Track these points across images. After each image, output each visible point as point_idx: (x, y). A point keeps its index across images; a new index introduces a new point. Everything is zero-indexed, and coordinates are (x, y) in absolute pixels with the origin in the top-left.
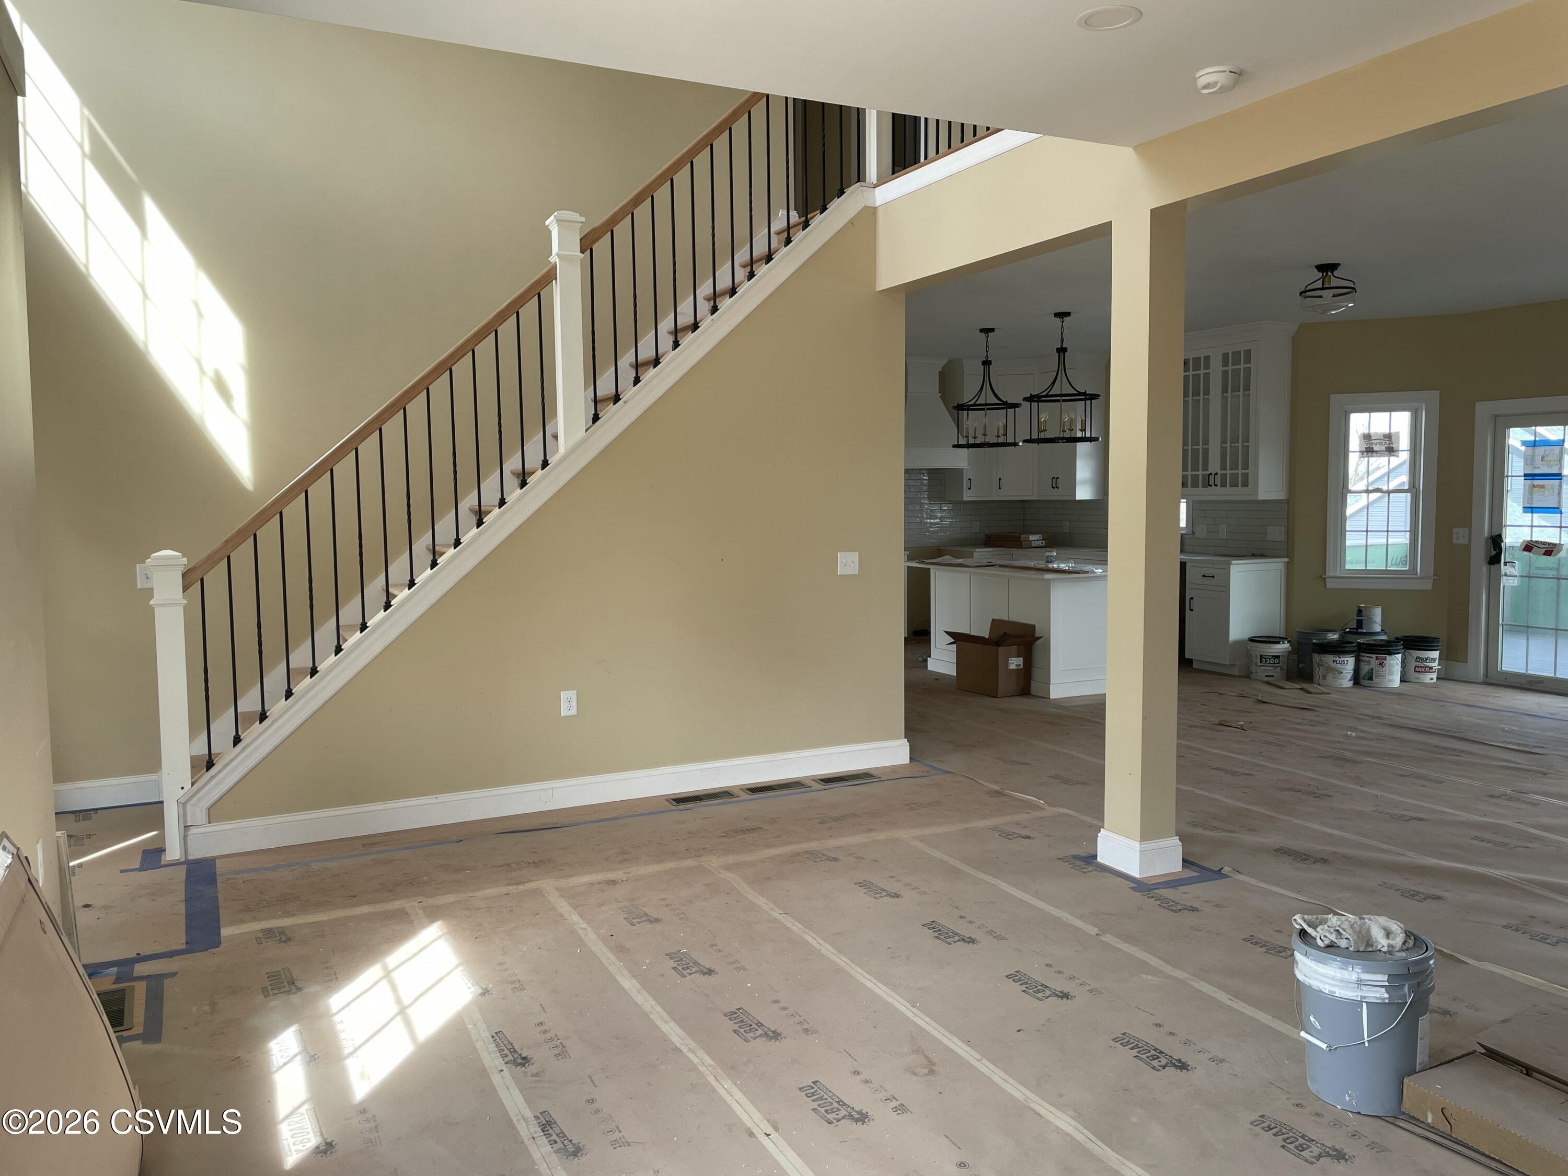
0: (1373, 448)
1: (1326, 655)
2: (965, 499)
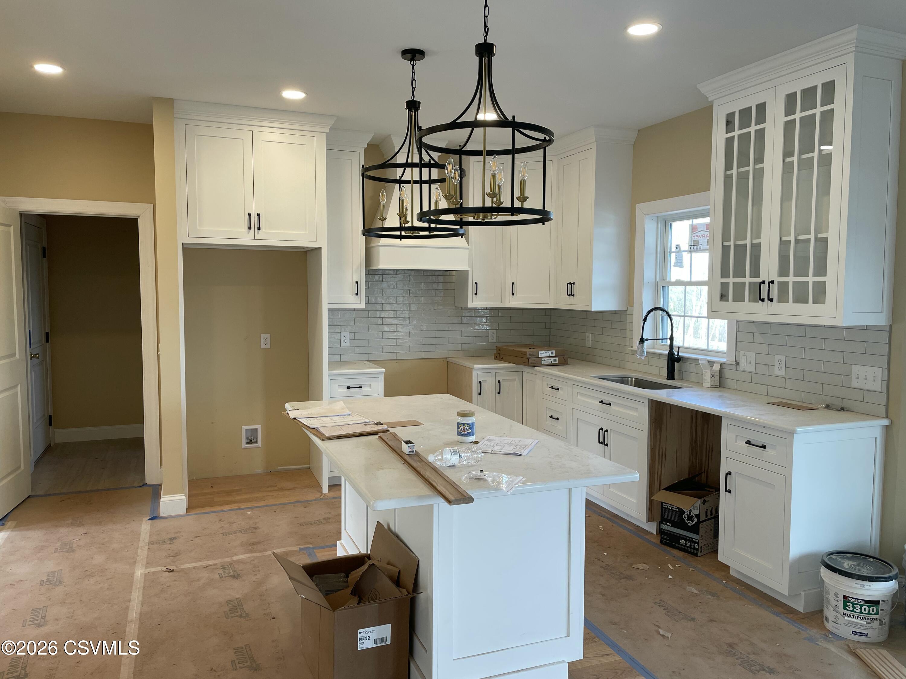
2: (470, 305)
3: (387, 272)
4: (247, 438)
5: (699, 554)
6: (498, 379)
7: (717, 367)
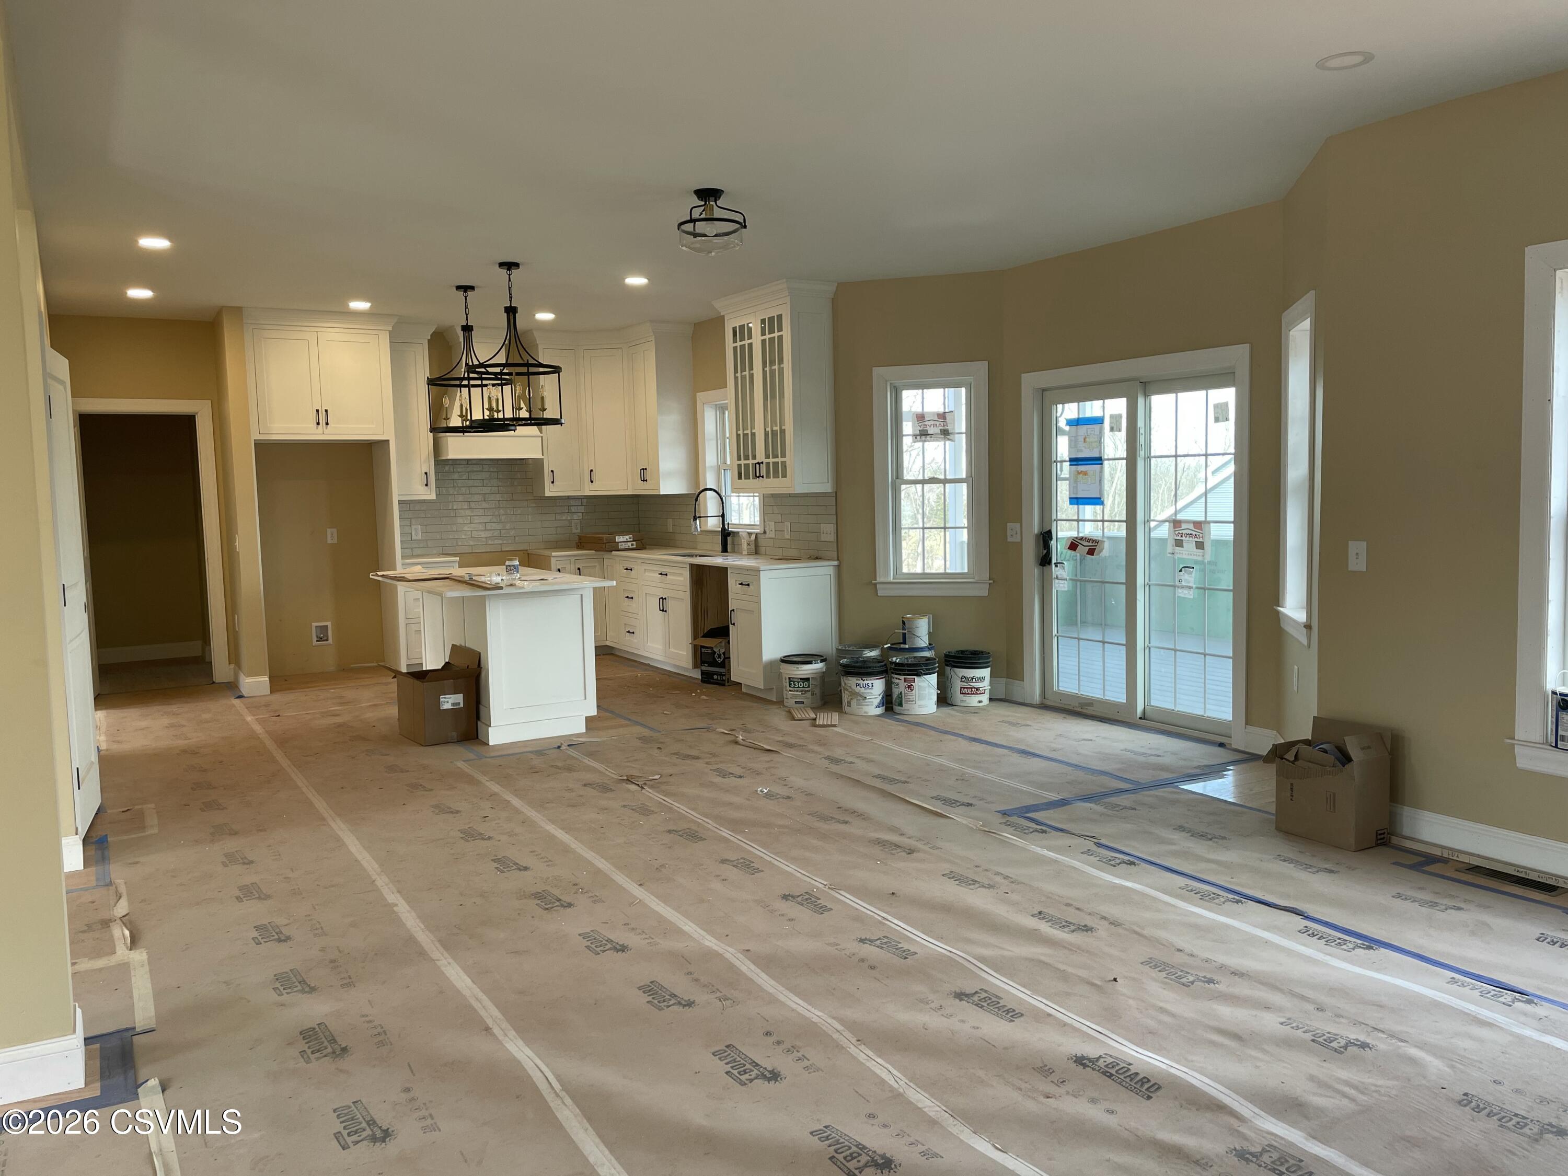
0: (927, 430)
1: (850, 678)
2: (548, 494)
3: (458, 462)
4: (317, 637)
5: (726, 684)
6: (577, 566)
7: (753, 537)
